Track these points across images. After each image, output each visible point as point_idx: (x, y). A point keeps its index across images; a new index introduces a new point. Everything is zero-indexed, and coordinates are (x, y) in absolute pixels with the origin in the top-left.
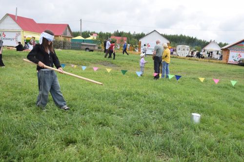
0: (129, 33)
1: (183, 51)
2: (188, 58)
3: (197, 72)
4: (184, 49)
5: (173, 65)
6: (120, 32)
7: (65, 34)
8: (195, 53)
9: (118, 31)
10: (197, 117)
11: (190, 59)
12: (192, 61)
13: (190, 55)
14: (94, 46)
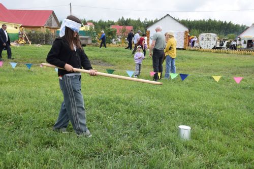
0: (139, 21)
1: (208, 41)
2: (215, 51)
3: (220, 69)
4: (208, 39)
5: (189, 61)
6: (125, 19)
7: (50, 24)
8: (225, 44)
9: (123, 18)
10: (185, 130)
11: (217, 52)
12: (220, 54)
13: (218, 46)
14: (86, 39)
